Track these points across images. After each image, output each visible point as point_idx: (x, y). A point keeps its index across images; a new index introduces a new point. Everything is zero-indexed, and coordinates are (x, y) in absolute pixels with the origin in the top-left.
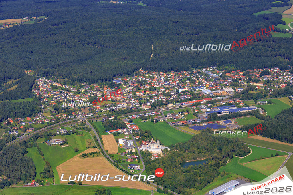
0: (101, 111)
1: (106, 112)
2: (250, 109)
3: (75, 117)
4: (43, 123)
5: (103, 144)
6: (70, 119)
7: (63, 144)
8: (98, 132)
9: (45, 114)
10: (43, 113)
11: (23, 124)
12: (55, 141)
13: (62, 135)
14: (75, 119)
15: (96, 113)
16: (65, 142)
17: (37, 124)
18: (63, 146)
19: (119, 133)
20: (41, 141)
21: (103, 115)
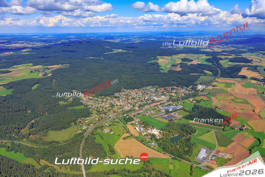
0: (118, 111)
1: (121, 111)
2: (179, 107)
3: (108, 116)
4: (96, 120)
5: (129, 130)
6: (107, 117)
7: (110, 132)
8: (123, 123)
9: (94, 115)
10: (93, 114)
11: (87, 121)
12: (106, 131)
13: (107, 126)
14: (109, 117)
15: (117, 113)
16: (111, 131)
17: (93, 121)
18: (111, 133)
19: (133, 123)
20: (99, 131)
21: (120, 113)
